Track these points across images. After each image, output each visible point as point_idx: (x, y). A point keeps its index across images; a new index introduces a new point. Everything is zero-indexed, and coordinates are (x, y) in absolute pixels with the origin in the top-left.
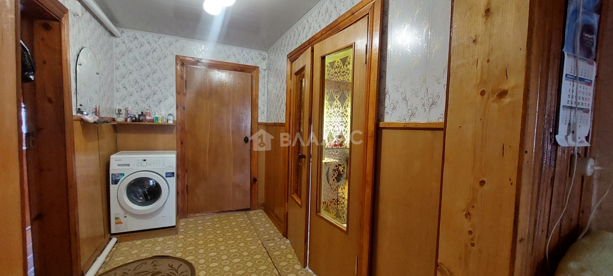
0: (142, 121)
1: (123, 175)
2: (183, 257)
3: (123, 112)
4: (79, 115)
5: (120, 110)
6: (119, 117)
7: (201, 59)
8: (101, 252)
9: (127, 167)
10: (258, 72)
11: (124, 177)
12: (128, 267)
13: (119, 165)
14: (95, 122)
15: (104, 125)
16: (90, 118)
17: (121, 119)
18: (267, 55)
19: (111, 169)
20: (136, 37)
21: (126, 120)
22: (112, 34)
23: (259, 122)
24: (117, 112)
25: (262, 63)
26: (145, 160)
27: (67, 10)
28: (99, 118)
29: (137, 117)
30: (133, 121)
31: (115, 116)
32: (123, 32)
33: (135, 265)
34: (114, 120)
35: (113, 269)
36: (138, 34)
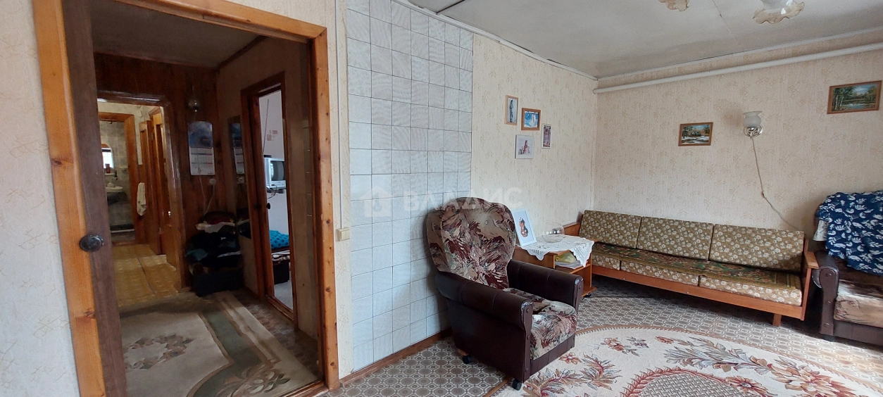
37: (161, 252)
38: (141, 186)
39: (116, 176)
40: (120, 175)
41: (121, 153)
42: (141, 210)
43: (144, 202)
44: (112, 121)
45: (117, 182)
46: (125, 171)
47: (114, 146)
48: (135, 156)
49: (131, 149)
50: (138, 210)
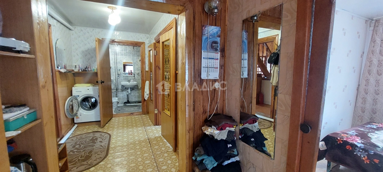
0: (87, 71)
1: (79, 96)
2: (107, 132)
3: (77, 67)
4: (58, 69)
5: (76, 66)
6: (76, 69)
7: (115, 39)
8: (71, 130)
9: (80, 93)
10: (145, 45)
11: (79, 97)
12: (83, 135)
13: (76, 92)
14: (65, 72)
15: (69, 73)
16: (63, 71)
17: (76, 70)
18: (149, 36)
19: (73, 93)
20: (82, 30)
21: (79, 70)
22: (70, 29)
23: (146, 70)
24: (74, 67)
25: (147, 40)
26: (88, 89)
27: (51, 25)
28: (67, 70)
29: (84, 69)
30: (82, 71)
31: (74, 69)
32: (75, 28)
33: (85, 134)
34: (73, 70)
35: (76, 136)
36: (83, 28)
37: (156, 123)
38: (147, 83)
39: (134, 77)
40: (136, 76)
41: (137, 65)
42: (146, 97)
43: (148, 92)
44: (134, 46)
45: (135, 80)
46: (138, 74)
47: (134, 61)
48: (144, 66)
49: (143, 62)
50: (145, 97)
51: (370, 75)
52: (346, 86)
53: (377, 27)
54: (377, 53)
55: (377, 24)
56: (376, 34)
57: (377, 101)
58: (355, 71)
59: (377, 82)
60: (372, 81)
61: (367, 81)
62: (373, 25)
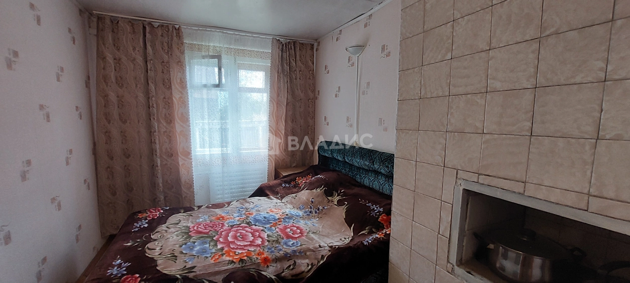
51: (109, 122)
52: (71, 151)
53: (102, 30)
54: (112, 82)
55: (101, 25)
56: (104, 44)
57: (129, 168)
58: (81, 116)
59: (123, 134)
60: (115, 133)
61: (108, 133)
62: (94, 24)
